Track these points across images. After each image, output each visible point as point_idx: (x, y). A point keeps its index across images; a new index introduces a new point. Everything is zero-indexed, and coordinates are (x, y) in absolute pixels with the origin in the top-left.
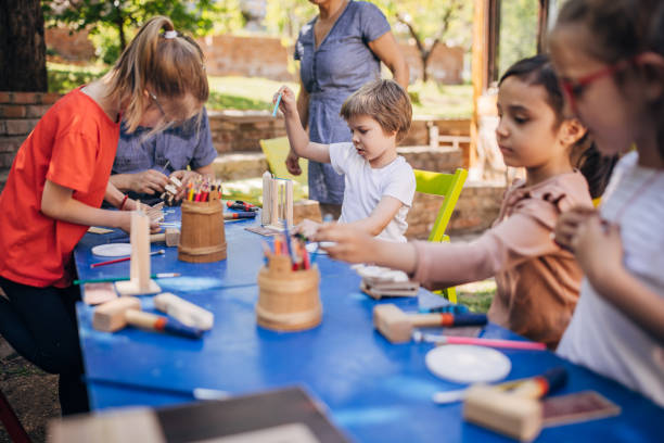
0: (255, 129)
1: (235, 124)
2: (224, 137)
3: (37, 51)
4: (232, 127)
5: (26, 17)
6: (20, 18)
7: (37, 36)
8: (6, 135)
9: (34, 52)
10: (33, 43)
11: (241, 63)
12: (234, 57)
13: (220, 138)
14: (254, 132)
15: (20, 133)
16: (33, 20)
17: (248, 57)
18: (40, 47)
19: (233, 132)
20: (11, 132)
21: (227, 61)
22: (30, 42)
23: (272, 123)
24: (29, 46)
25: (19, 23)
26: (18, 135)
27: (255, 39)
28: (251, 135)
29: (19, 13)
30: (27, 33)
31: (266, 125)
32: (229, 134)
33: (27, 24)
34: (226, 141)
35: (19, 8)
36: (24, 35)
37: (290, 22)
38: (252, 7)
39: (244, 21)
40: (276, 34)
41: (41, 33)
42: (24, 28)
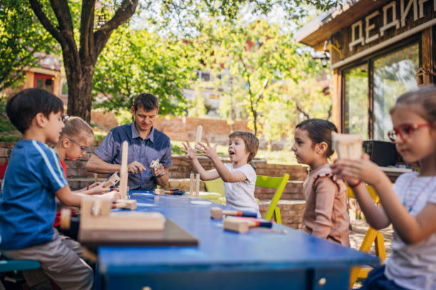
2: (182, 169)
4: (187, 164)
5: (83, 102)
6: (80, 102)
7: (87, 112)
13: (180, 170)
16: (86, 104)
17: (207, 131)
18: (88, 117)
21: (194, 133)
25: (79, 105)
27: (212, 120)
29: (79, 100)
30: (82, 110)
32: (185, 167)
33: (83, 106)
34: (183, 172)
35: (80, 97)
36: (80, 111)
37: (233, 111)
38: (212, 103)
39: (206, 110)
40: (224, 118)
41: (89, 110)
42: (81, 108)
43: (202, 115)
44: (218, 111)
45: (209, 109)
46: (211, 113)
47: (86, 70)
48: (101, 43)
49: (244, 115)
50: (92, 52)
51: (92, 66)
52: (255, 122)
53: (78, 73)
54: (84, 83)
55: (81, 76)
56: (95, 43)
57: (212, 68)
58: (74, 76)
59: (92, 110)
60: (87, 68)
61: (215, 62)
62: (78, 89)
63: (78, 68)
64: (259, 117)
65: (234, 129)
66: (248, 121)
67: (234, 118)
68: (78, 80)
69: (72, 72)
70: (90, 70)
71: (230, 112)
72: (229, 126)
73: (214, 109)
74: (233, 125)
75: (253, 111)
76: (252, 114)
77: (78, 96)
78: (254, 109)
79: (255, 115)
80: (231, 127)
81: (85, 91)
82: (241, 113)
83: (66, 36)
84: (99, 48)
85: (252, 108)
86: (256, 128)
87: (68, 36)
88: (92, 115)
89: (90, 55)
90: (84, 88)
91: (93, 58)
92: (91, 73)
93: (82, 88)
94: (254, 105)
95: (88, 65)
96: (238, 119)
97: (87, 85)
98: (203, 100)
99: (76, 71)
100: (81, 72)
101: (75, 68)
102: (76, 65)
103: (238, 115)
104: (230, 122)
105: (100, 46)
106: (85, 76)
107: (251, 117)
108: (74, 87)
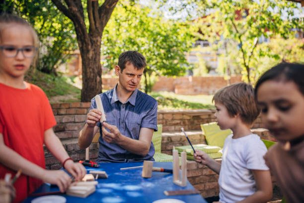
0: (200, 118)
1: (190, 116)
2: (184, 123)
3: (98, 84)
4: (188, 118)
5: (93, 69)
6: (91, 70)
7: (98, 77)
8: (75, 122)
9: (96, 84)
10: (96, 81)
11: (205, 89)
12: (202, 86)
13: (182, 123)
14: (200, 121)
15: (81, 121)
16: (96, 71)
17: (209, 86)
18: (99, 82)
19: (189, 120)
20: (77, 121)
21: (199, 88)
22: (94, 80)
23: (209, 115)
24: (94, 82)
25: (90, 72)
26: (80, 122)
28: (198, 122)
29: (90, 68)
30: (93, 76)
31: (207, 117)
32: (186, 121)
33: (94, 73)
34: (185, 125)
35: (90, 66)
36: (92, 77)
37: (229, 69)
38: (212, 64)
39: (207, 70)
40: (222, 75)
41: (100, 76)
42: (92, 74)
43: (205, 74)
44: (217, 70)
45: (209, 69)
46: (211, 72)
47: (94, 41)
48: (105, 16)
49: (238, 71)
50: (98, 25)
51: (99, 37)
52: (248, 76)
53: (87, 45)
54: (93, 53)
55: (90, 47)
56: (100, 17)
57: (209, 36)
58: (85, 48)
59: (103, 77)
60: (94, 39)
61: (211, 31)
62: (89, 58)
63: (86, 40)
64: (251, 71)
65: (230, 83)
66: (242, 75)
67: (230, 74)
68: (88, 51)
69: (82, 44)
70: (97, 41)
71: (226, 70)
72: (226, 81)
73: (214, 69)
74: (230, 80)
75: (246, 66)
76: (245, 69)
77: (89, 65)
78: (247, 65)
79: (248, 69)
80: (228, 82)
81: (95, 60)
82: (235, 70)
83: (72, 12)
84: (104, 21)
85: (245, 64)
86: (249, 81)
87: (74, 12)
88: (103, 81)
89: (96, 28)
90: (94, 58)
91: (99, 30)
92: (99, 44)
93: (92, 57)
94: (247, 61)
95: (96, 37)
96: (233, 75)
97: (96, 54)
98: (204, 62)
99: (86, 43)
100: (90, 44)
101: (85, 41)
102: (85, 38)
103: (233, 71)
104: (227, 78)
105: (105, 19)
106: (94, 47)
107: (245, 72)
108: (85, 58)
